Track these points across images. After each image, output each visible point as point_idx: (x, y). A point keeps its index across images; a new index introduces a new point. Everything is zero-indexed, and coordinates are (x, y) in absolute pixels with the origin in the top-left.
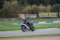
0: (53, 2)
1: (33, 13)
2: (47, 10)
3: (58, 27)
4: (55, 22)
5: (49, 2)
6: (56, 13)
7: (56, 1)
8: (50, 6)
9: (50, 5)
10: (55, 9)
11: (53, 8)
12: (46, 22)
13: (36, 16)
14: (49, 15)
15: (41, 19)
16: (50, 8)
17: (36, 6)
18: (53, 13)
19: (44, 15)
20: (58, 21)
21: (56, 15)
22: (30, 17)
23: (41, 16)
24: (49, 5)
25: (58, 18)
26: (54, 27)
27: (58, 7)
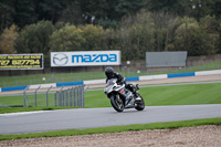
0: (25, 14)
3: (45, 105)
5: (12, 15)
6: (38, 56)
7: (36, 11)
8: (15, 30)
9: (14, 27)
10: (32, 40)
11: (26, 38)
12: (3, 90)
16: (15, 38)
18: (27, 56)
21: (38, 62)
24: (9, 26)
26: (30, 108)
27: (44, 34)
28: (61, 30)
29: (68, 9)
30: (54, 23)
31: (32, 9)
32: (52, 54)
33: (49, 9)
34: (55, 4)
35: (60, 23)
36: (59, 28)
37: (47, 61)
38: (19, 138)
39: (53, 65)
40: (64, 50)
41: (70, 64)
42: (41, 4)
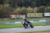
1: (22, 14)
2: (34, 11)
3: (43, 25)
4: (41, 21)
5: (36, 5)
6: (42, 14)
7: (41, 4)
10: (40, 10)
11: (39, 10)
12: (34, 21)
13: (25, 16)
14: (35, 15)
15: (29, 19)
16: (37, 10)
17: (25, 8)
18: (39, 14)
19: (32, 15)
20: (43, 20)
21: (42, 15)
22: (20, 17)
23: (29, 16)
24: (36, 7)
25: (43, 17)
26: (40, 25)
27: (43, 9)
28: (47, 8)
29: (48, 3)
30: (45, 6)
31: (40, 3)
32: (45, 13)
33: (44, 3)
34: (46, 2)
35: (47, 6)
36: (46, 8)
37: (44, 15)
38: (37, 32)
39: (45, 16)
40: (47, 12)
41: (49, 16)
42: (42, 2)
